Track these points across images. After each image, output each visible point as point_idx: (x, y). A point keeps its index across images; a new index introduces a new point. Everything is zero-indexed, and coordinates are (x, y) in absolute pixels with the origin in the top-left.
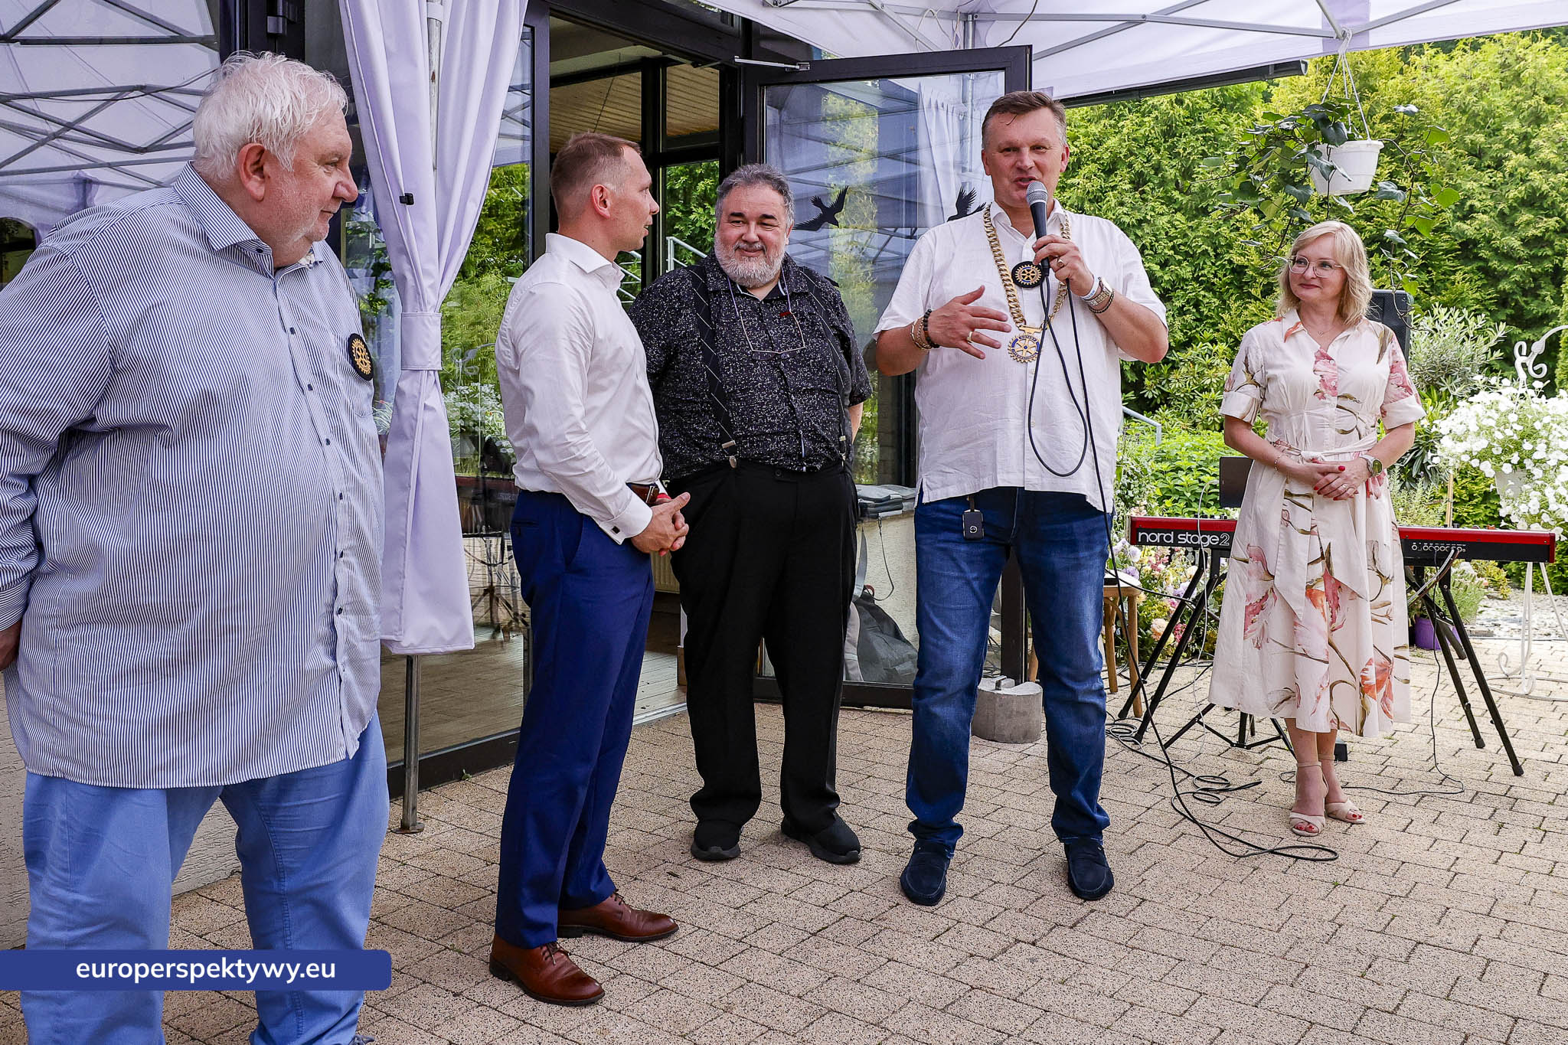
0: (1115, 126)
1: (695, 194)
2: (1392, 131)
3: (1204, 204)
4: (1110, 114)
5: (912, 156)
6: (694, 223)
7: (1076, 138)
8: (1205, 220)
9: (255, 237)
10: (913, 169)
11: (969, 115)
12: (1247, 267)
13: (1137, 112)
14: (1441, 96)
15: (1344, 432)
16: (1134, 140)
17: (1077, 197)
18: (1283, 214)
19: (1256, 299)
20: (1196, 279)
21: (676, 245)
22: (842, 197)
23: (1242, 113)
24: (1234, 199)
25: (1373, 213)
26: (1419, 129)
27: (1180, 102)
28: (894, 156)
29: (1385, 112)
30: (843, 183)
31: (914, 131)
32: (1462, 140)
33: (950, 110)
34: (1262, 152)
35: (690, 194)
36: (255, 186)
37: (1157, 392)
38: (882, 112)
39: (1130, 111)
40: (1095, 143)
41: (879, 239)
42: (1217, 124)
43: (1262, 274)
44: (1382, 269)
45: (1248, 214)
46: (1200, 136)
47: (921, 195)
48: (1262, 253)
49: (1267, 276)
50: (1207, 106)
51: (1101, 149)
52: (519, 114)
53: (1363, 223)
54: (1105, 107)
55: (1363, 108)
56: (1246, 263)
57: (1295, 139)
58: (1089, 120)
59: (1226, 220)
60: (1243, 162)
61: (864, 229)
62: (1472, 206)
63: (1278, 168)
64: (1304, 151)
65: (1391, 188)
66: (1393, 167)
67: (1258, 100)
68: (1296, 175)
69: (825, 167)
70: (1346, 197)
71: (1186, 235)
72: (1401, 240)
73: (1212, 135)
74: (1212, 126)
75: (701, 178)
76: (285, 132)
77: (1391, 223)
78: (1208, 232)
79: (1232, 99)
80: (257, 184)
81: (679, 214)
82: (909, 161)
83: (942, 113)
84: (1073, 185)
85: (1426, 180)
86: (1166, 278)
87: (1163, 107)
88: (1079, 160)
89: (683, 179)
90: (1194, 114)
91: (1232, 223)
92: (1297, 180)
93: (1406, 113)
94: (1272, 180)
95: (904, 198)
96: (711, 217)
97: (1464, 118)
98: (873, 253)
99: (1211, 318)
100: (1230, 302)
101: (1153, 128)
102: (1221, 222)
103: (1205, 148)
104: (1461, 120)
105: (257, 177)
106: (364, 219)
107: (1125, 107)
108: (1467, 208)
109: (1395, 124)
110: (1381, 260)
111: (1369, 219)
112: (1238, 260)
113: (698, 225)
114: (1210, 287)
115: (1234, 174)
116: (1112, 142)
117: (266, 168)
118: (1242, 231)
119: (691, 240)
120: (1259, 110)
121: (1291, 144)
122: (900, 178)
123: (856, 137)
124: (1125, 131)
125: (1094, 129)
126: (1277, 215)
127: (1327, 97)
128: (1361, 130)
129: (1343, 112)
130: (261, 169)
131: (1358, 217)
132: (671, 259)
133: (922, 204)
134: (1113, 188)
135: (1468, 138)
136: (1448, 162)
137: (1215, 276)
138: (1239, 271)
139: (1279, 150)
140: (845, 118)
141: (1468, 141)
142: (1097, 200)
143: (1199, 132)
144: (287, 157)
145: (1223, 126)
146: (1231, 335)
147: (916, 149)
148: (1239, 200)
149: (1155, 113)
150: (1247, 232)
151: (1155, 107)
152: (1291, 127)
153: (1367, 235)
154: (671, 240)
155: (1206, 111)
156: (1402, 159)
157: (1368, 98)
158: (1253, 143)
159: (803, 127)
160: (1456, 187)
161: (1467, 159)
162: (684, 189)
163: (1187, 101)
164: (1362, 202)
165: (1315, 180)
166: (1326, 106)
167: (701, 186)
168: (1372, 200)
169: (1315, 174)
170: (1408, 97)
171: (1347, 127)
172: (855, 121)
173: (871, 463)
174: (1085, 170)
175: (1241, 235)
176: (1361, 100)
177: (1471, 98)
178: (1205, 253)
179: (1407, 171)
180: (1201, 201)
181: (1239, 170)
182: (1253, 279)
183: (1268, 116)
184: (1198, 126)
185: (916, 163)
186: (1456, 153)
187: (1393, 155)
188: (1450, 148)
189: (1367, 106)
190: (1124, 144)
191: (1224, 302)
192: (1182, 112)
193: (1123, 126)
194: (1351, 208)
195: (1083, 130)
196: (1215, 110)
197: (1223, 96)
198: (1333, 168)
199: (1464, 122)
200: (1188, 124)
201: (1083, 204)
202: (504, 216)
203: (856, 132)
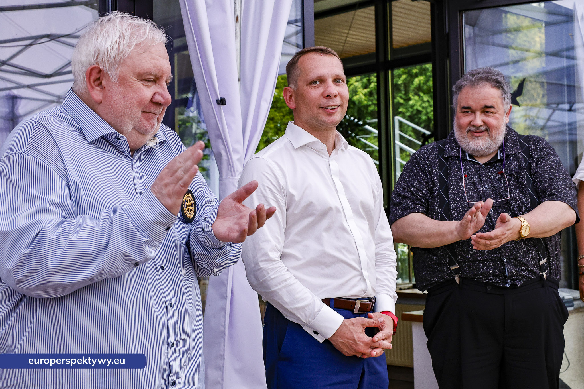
1: (412, 87)
5: (570, 53)
6: (412, 107)
9: (114, 131)
10: (571, 63)
21: (400, 123)
22: (521, 85)
28: (557, 54)
30: (523, 75)
35: (409, 87)
36: (97, 94)
38: (548, 24)
41: (545, 113)
47: (578, 81)
52: (293, 40)
61: (534, 106)
69: (507, 64)
75: (416, 75)
76: (113, 56)
80: (97, 93)
81: (401, 101)
82: (568, 57)
89: (404, 77)
95: (566, 83)
96: (424, 102)
98: (541, 122)
105: (98, 88)
106: (191, 115)
113: (415, 108)
117: (104, 82)
119: (411, 119)
122: (562, 69)
123: (525, 41)
130: (101, 83)
132: (397, 132)
133: (579, 87)
140: (518, 30)
144: (114, 73)
147: (573, 48)
154: (398, 118)
159: (491, 37)
162: (405, 84)
167: (416, 81)
172: (525, 31)
185: (573, 58)
202: (281, 108)
203: (525, 39)
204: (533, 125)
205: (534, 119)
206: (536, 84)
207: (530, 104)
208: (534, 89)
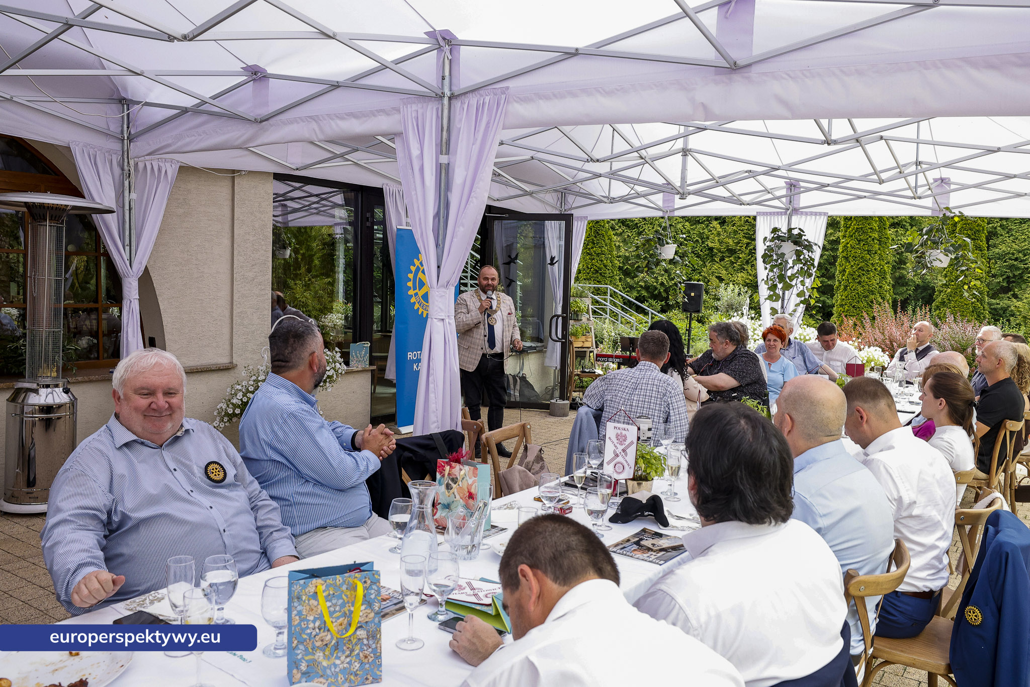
20: (693, 252)
37: (674, 302)
43: (720, 251)
48: (721, 242)
71: (690, 233)
86: (680, 251)
91: (709, 228)
99: (699, 270)
100: (707, 263)
112: (711, 245)
114: (698, 256)
118: (713, 232)
137: (701, 251)
138: (711, 249)
146: (706, 278)
178: (697, 240)
191: (704, 262)
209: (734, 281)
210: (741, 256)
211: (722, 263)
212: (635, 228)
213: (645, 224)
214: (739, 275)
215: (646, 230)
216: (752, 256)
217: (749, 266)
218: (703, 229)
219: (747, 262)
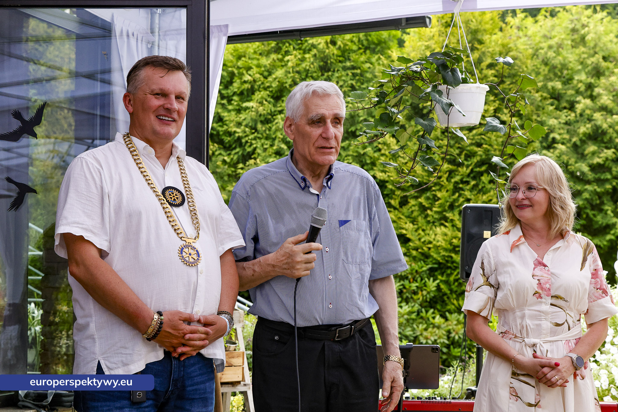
0: (281, 60)
2: (495, 76)
3: (353, 129)
4: (277, 50)
5: (106, 77)
7: (249, 69)
8: (354, 143)
10: (106, 88)
11: (156, 44)
12: (387, 182)
13: (300, 49)
14: (530, 51)
15: (558, 325)
16: (298, 72)
17: (252, 119)
18: (415, 140)
19: (395, 208)
22: (40, 111)
23: (382, 55)
24: (376, 127)
25: (483, 141)
26: (514, 75)
27: (334, 43)
28: (91, 76)
29: (489, 61)
30: (44, 98)
31: (107, 56)
32: (545, 87)
33: (140, 39)
34: (398, 89)
38: (80, 37)
39: (294, 48)
40: (266, 74)
42: (363, 63)
43: (399, 188)
44: (489, 186)
45: (388, 138)
46: (349, 72)
47: (114, 113)
48: (400, 172)
49: (403, 189)
50: (355, 48)
51: (270, 79)
53: (476, 149)
54: (273, 44)
55: (473, 57)
56: (387, 179)
57: (423, 80)
58: (260, 54)
59: (371, 143)
60: (382, 96)
61: (64, 140)
62: (554, 139)
63: (410, 101)
64: (429, 90)
65: (496, 123)
66: (497, 104)
67: (394, 45)
68: (424, 108)
70: (462, 129)
72: (504, 165)
73: (358, 71)
74: (359, 65)
77: (495, 150)
78: (357, 152)
79: (374, 43)
82: (103, 81)
83: (133, 41)
84: (247, 108)
85: (520, 116)
87: (321, 46)
88: (252, 87)
90: (345, 54)
91: (375, 144)
92: (425, 111)
93: (505, 63)
94: (406, 112)
95: (98, 113)
97: (547, 69)
101: (312, 63)
102: (367, 144)
103: (354, 82)
104: (544, 70)
107: (290, 44)
108: (550, 139)
109: (497, 71)
110: (489, 178)
111: (479, 145)
112: (381, 176)
115: (375, 106)
116: (279, 73)
118: (383, 152)
120: (395, 53)
121: (419, 83)
122: (94, 97)
123: (57, 56)
124: (290, 64)
125: (265, 61)
126: (410, 139)
127: (447, 46)
128: (473, 74)
129: (458, 60)
131: (472, 144)
133: (114, 119)
134: (281, 112)
135: (550, 84)
136: (536, 103)
139: (410, 88)
140: (48, 40)
141: (550, 87)
142: (266, 121)
143: (349, 68)
145: (368, 65)
147: (109, 71)
148: (379, 128)
149: (314, 51)
150: (387, 153)
151: (314, 46)
152: (419, 70)
153: (478, 158)
155: (354, 51)
156: (503, 100)
157: (477, 49)
158: (390, 81)
159: (6, 45)
160: (542, 123)
161: (551, 101)
163: (339, 43)
164: (474, 132)
165: (438, 115)
166: (446, 54)
168: (481, 130)
169: (438, 108)
170: (506, 51)
171: (462, 72)
172: (57, 43)
173: (65, 354)
174: (258, 96)
175: (383, 155)
176: (473, 49)
177: (551, 54)
179: (506, 108)
180: (352, 125)
181: (379, 102)
182: (393, 192)
183: (402, 59)
184: (348, 64)
185: (109, 83)
186: (542, 96)
187: (496, 95)
188: (537, 92)
189: (476, 55)
190: (289, 75)
192: (336, 52)
193: (288, 61)
194: (465, 138)
195: (255, 62)
196: (362, 51)
197: (367, 40)
198: (451, 105)
199: (546, 72)
200: (340, 62)
201: (256, 124)
203: (57, 53)
204: (62, 163)
205: (63, 157)
206: (68, 112)
207: (61, 137)
208: (65, 118)
209: (430, 243)
210: (439, 195)
211: (405, 209)
212: (235, 148)
213: (255, 139)
214: (438, 230)
215: (258, 151)
216: (460, 195)
217: (456, 212)
218: (365, 148)
219: (452, 207)
